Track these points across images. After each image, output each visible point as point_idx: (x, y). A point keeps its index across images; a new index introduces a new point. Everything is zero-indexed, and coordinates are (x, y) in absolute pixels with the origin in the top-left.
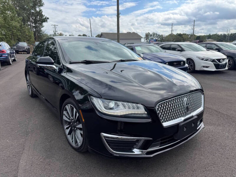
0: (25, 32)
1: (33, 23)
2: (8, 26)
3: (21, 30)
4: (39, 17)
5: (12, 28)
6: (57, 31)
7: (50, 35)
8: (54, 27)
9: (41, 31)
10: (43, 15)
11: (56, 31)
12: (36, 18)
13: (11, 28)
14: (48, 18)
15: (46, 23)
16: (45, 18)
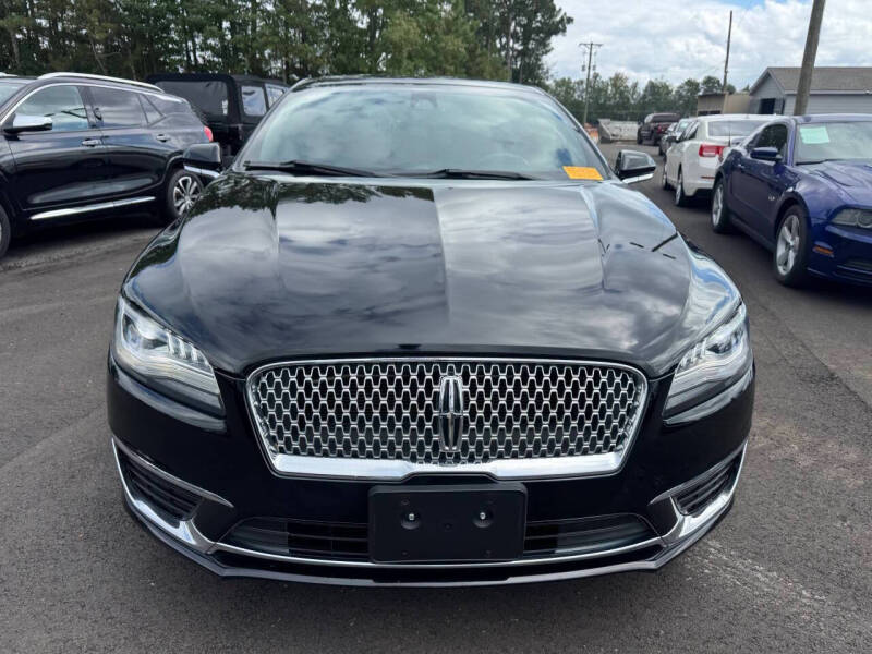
0: (483, 71)
1: (517, 40)
2: (433, 54)
3: (471, 64)
4: (543, 16)
5: (445, 57)
6: (594, 67)
7: (578, 83)
8: (588, 51)
9: (540, 67)
10: (554, 8)
11: (592, 65)
12: (530, 21)
13: (441, 58)
14: (570, 20)
15: (560, 36)
16: (562, 19)
